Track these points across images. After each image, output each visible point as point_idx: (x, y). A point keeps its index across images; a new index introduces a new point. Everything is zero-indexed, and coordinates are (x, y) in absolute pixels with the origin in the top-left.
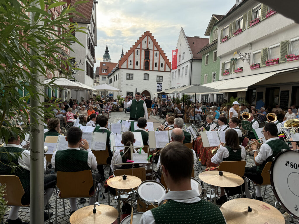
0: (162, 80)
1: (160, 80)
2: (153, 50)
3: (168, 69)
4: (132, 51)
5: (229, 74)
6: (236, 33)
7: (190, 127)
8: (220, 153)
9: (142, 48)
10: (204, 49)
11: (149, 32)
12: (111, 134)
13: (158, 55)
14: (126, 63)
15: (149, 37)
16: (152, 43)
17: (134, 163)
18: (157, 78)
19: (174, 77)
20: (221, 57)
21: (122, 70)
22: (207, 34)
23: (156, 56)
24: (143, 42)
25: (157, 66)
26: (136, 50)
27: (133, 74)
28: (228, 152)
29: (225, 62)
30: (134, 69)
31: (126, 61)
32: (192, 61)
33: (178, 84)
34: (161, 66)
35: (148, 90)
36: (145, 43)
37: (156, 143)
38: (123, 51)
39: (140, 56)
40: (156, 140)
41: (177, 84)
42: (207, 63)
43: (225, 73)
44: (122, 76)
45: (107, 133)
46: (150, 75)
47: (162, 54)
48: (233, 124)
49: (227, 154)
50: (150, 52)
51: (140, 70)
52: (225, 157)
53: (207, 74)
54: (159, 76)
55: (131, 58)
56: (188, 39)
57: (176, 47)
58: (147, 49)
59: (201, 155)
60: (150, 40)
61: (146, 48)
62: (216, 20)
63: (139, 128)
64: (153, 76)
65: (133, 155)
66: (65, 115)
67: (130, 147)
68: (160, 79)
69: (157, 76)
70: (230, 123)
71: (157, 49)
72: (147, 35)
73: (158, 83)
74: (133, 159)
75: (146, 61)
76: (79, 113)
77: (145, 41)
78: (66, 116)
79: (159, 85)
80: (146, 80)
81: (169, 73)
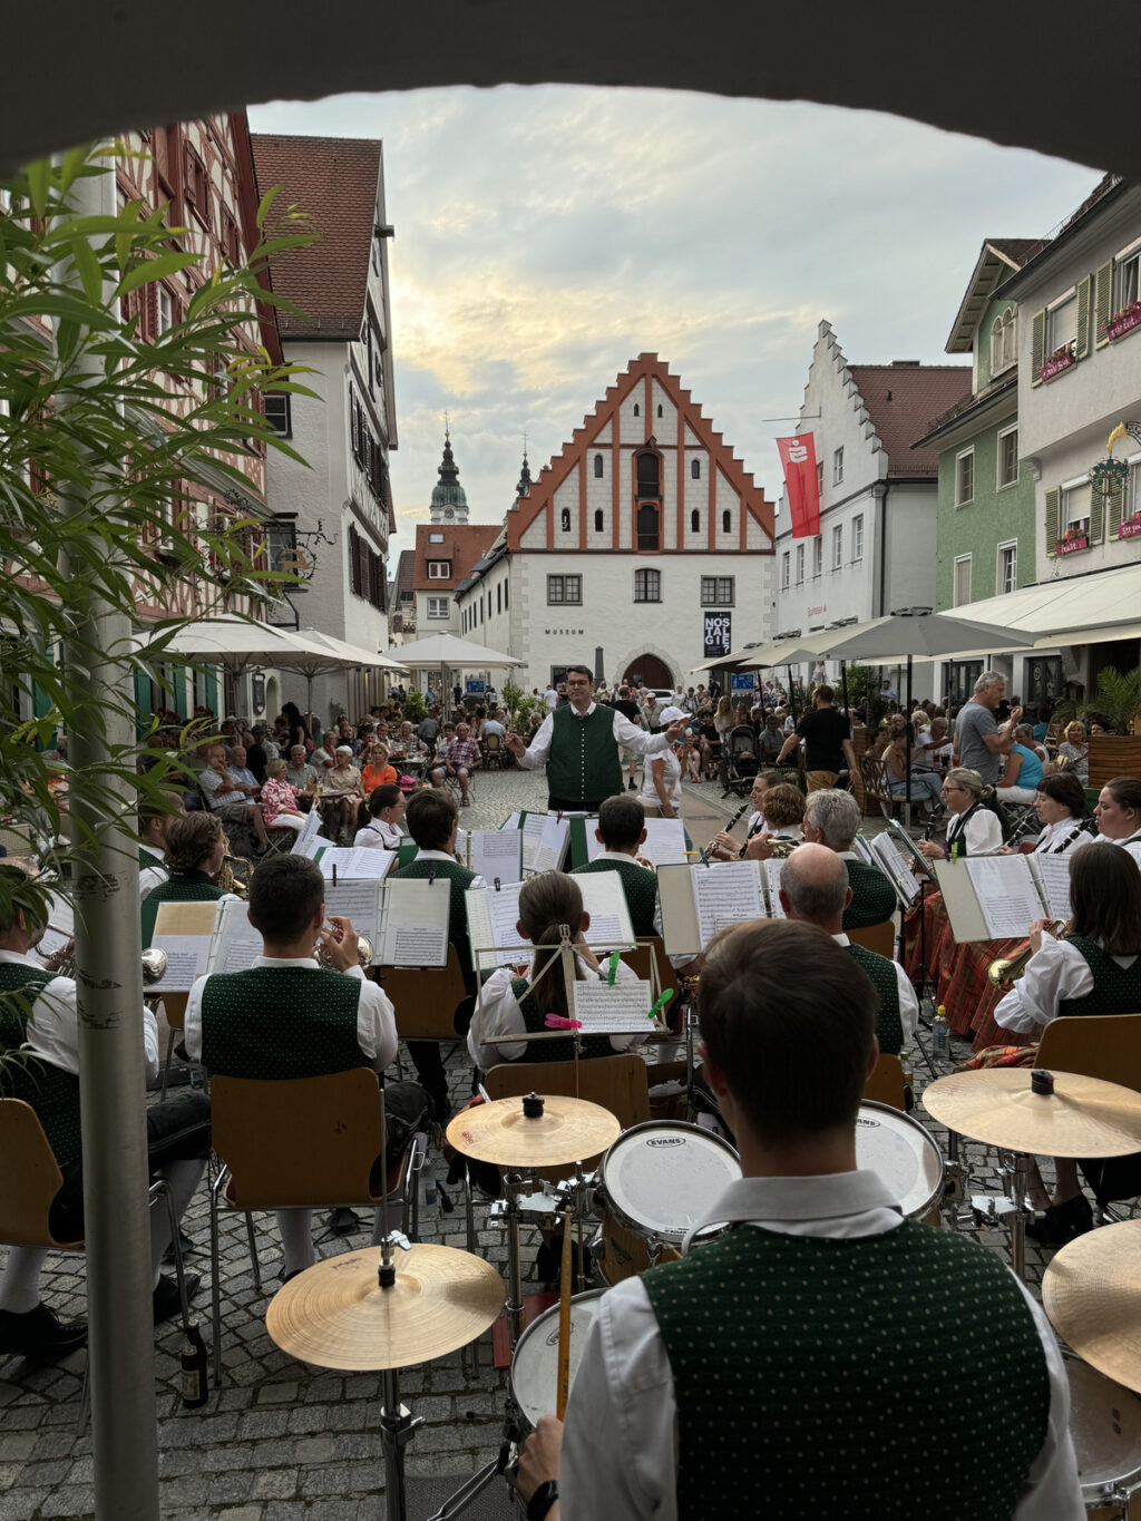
0: (727, 599)
1: (721, 599)
2: (680, 448)
3: (757, 539)
4: (570, 459)
5: (1089, 546)
6: (1118, 329)
7: (881, 839)
8: (1043, 973)
9: (623, 441)
10: (948, 426)
11: (655, 355)
12: (474, 883)
13: (704, 471)
14: (541, 522)
15: (654, 380)
16: (671, 413)
17: (581, 1031)
18: (703, 587)
19: (793, 579)
20: (1039, 462)
21: (525, 558)
22: (959, 343)
23: (696, 475)
24: (626, 410)
25: (701, 526)
26: (592, 454)
27: (579, 577)
28: (1086, 971)
29: (1065, 486)
30: (583, 551)
31: (544, 511)
32: (885, 488)
33: (817, 611)
34: (720, 525)
35: (656, 653)
36: (637, 414)
37: (701, 926)
38: (525, 464)
39: (610, 484)
40: (699, 909)
41: (810, 615)
42: (965, 495)
43: (1065, 542)
44: (524, 591)
45: (447, 881)
46: (664, 577)
47: (726, 465)
48: (1121, 816)
49: (1080, 977)
50: (662, 456)
51: (615, 551)
52: (1071, 996)
53: (969, 556)
54: (714, 579)
55: (566, 497)
56: (861, 376)
57: (798, 421)
58: (647, 444)
59: (948, 982)
60: (659, 397)
61: (641, 440)
62: (1007, 266)
63: (608, 849)
64: (681, 577)
65: (576, 991)
66: (256, 794)
67: (560, 948)
68: (721, 591)
69: (705, 579)
70: (1106, 808)
71: (697, 443)
72: (643, 375)
73: (709, 615)
74: (577, 1009)
75: (644, 507)
76: (320, 785)
77: (637, 407)
78: (259, 799)
79: (713, 622)
80: (646, 600)
81: (766, 559)
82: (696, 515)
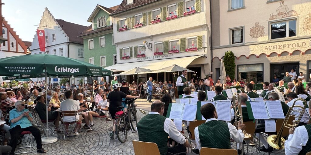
3: (21, 50)
5: (130, 58)
6: (136, 26)
13: (6, 33)
20: (118, 44)
29: (123, 48)
32: (70, 43)
34: (11, 45)
43: (124, 57)
47: (12, 32)
53: (93, 58)
71: (4, 26)
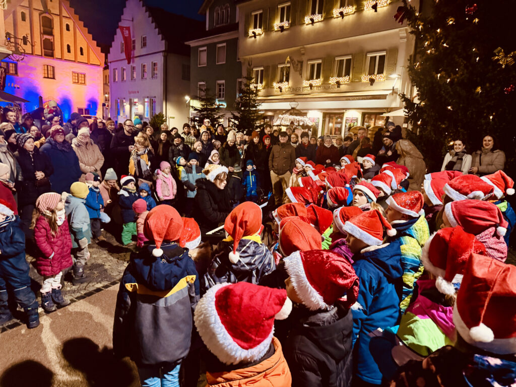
1: (80, 82)
2: (61, 16)
3: (94, 61)
9: (35, 7)
18: (73, 76)
23: (68, 30)
34: (79, 52)
39: (29, 25)
46: (56, 69)
50: (53, 18)
51: (33, 55)
54: (78, 73)
68: (80, 78)
69: (73, 72)
71: (68, 16)
75: (46, 39)
80: (48, 78)
82: (68, 47)
